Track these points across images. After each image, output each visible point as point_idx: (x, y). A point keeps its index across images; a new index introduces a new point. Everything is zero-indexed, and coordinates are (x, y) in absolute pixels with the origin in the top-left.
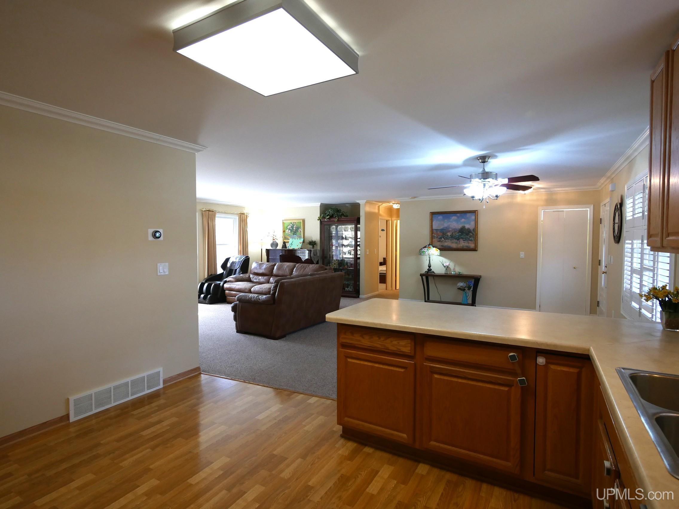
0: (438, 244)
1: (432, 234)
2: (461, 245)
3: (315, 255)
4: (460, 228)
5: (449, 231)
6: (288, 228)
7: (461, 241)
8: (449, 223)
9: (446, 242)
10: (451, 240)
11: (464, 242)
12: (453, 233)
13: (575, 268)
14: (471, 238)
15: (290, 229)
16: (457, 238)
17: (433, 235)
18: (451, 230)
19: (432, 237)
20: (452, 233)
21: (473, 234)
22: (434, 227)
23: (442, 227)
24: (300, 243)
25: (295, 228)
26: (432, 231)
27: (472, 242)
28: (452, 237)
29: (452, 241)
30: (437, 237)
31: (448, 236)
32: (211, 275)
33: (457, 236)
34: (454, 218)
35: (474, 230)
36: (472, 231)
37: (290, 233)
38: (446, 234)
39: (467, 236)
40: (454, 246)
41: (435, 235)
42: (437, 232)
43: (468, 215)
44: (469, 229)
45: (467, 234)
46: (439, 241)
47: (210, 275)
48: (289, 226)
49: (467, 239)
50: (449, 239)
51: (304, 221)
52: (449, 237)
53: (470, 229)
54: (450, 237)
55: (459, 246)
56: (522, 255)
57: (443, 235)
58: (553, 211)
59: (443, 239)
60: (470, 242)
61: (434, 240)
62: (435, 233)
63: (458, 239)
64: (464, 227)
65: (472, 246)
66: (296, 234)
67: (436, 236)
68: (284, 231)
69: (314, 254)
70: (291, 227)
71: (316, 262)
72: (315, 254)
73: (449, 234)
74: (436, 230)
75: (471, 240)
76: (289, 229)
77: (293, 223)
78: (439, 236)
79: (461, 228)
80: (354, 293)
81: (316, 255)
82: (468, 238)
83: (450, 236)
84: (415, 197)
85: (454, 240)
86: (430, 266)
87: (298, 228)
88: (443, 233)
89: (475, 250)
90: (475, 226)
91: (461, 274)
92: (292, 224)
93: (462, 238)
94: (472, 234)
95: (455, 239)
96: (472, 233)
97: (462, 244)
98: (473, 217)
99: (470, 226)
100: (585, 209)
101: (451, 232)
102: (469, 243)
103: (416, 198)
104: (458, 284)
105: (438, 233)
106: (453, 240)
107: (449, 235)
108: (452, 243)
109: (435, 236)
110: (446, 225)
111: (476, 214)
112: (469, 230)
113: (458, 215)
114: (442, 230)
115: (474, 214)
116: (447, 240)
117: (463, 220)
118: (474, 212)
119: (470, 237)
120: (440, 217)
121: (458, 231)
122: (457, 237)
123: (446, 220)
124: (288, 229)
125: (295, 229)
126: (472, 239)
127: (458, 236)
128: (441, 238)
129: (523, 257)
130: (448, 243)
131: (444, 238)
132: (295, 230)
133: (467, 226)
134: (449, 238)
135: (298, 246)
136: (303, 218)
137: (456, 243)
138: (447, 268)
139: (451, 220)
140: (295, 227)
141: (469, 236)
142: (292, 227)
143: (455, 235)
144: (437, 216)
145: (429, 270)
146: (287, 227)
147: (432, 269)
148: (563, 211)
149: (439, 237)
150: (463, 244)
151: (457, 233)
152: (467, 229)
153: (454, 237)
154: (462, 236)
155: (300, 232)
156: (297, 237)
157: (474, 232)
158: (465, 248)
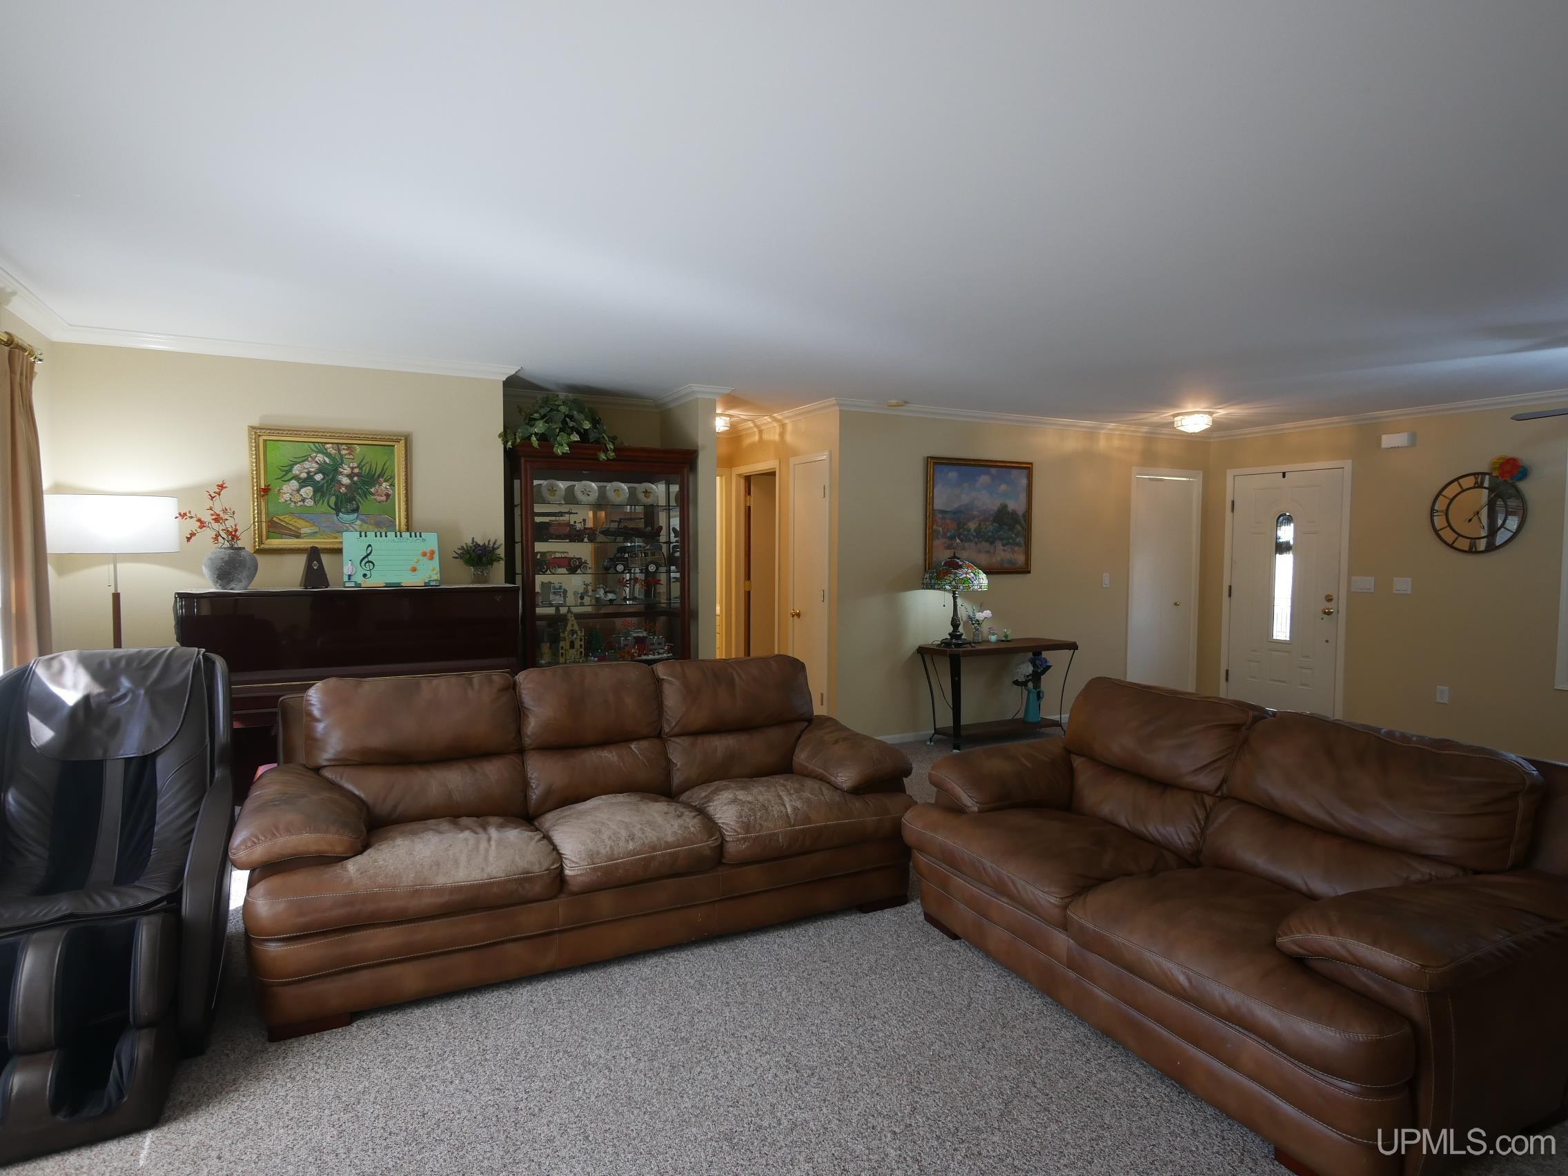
0: (947, 554)
1: (931, 524)
2: (999, 559)
4: (996, 509)
5: (973, 518)
6: (295, 471)
7: (999, 545)
8: (974, 494)
9: (964, 549)
10: (976, 543)
11: (1004, 550)
12: (982, 523)
13: (1176, 604)
14: (1018, 537)
15: (310, 478)
16: (989, 538)
17: (935, 527)
18: (976, 513)
19: (932, 535)
20: (980, 524)
21: (1023, 528)
22: (939, 503)
23: (955, 505)
24: (424, 554)
25: (350, 476)
26: (930, 514)
27: (1021, 549)
28: (980, 535)
29: (978, 546)
30: (944, 535)
31: (969, 530)
33: (989, 531)
34: (984, 479)
35: (1024, 516)
36: (1021, 518)
37: (310, 503)
38: (966, 527)
39: (1010, 532)
40: (983, 559)
41: (938, 528)
42: (944, 518)
43: (1015, 472)
44: (1014, 513)
45: (1011, 528)
46: (949, 548)
48: (307, 465)
49: (1010, 541)
50: (970, 541)
51: (407, 444)
52: (972, 535)
53: (1017, 512)
54: (974, 534)
55: (994, 561)
56: (1106, 578)
57: (959, 529)
58: (1151, 479)
59: (958, 541)
60: (1016, 549)
61: (935, 543)
62: (939, 521)
63: (991, 539)
64: (1004, 507)
65: (1020, 559)
66: (356, 510)
67: (941, 529)
68: (265, 492)
70: (320, 471)
73: (972, 526)
75: (1018, 544)
76: (307, 481)
77: (332, 451)
78: (948, 530)
79: (999, 510)
82: (1012, 538)
83: (975, 530)
85: (984, 543)
86: (957, 626)
87: (368, 479)
88: (959, 523)
89: (1025, 570)
90: (1029, 508)
91: (1007, 639)
92: (329, 455)
93: (1002, 539)
94: (1020, 528)
95: (986, 541)
96: (1021, 525)
97: (1000, 554)
98: (1024, 481)
99: (1016, 505)
100: (1191, 480)
101: (977, 521)
102: (1013, 552)
104: (1019, 670)
105: (948, 521)
106: (980, 542)
107: (972, 530)
108: (980, 552)
109: (939, 532)
110: (965, 499)
111: (1028, 473)
112: (1014, 516)
113: (993, 471)
114: (955, 512)
115: (1026, 472)
116: (967, 545)
117: (1003, 487)
118: (1027, 468)
119: (1017, 535)
120: (953, 475)
121: (992, 519)
122: (990, 534)
123: (966, 485)
124: (296, 478)
125: (346, 481)
126: (1020, 540)
127: (992, 532)
128: (952, 538)
129: (1107, 589)
130: (970, 553)
131: (962, 536)
132: (347, 486)
133: (1011, 505)
134: (972, 538)
135: (414, 570)
137: (988, 552)
139: (978, 485)
140: (347, 471)
141: (1015, 531)
142: (330, 471)
143: (986, 528)
144: (943, 469)
145: (956, 637)
146: (292, 466)
147: (962, 634)
148: (1165, 481)
149: (949, 534)
150: (1003, 554)
151: (989, 523)
152: (1010, 511)
153: (982, 534)
154: (1001, 533)
155: (384, 498)
156: (362, 520)
157: (1025, 521)
158: (1006, 565)
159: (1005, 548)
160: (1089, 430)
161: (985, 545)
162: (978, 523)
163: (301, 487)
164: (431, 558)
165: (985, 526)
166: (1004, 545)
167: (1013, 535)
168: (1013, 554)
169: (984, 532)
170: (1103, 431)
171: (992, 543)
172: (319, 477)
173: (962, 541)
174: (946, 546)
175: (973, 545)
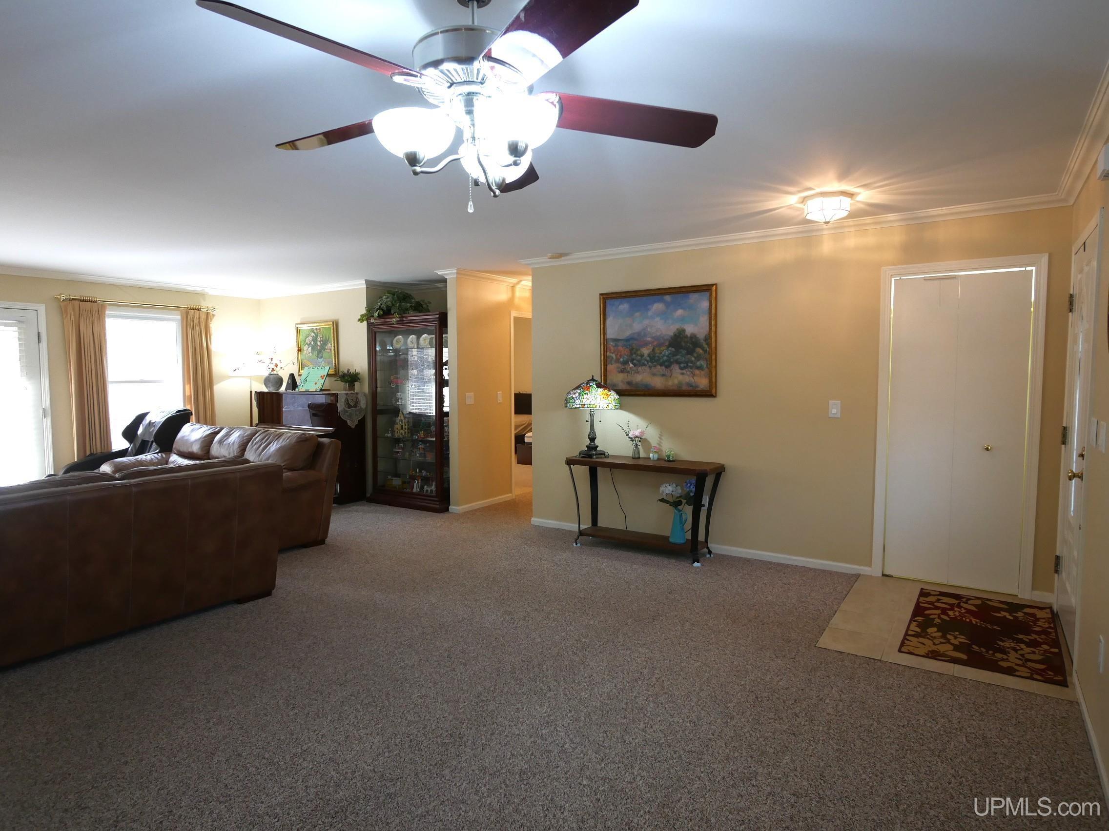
0: (619, 379)
1: (605, 351)
2: (676, 382)
3: (350, 406)
4: (672, 334)
5: (646, 344)
6: (307, 341)
7: (676, 368)
8: (646, 322)
9: (638, 373)
10: (650, 367)
11: (683, 374)
12: (657, 349)
13: (987, 449)
14: (698, 360)
15: (310, 343)
16: (664, 362)
17: (608, 354)
18: (649, 339)
19: (605, 361)
20: (653, 350)
21: (705, 351)
22: (610, 334)
23: (628, 333)
24: (321, 377)
25: (320, 342)
26: (605, 343)
27: (703, 373)
28: (653, 359)
29: (654, 370)
30: (617, 361)
31: (642, 356)
32: (91, 454)
33: (664, 356)
34: (658, 307)
35: (706, 339)
36: (702, 341)
37: (311, 354)
38: (639, 352)
39: (689, 356)
40: (658, 382)
41: (611, 354)
42: (616, 346)
43: (694, 297)
44: (693, 337)
45: (690, 352)
46: (622, 371)
47: (89, 456)
48: (309, 337)
49: (690, 364)
50: (644, 365)
51: (336, 325)
52: (646, 360)
53: (698, 336)
54: (648, 359)
55: (670, 383)
56: (835, 408)
57: (632, 354)
58: (926, 279)
59: (631, 365)
60: (697, 372)
61: (609, 367)
62: (612, 348)
63: (666, 363)
64: (684, 331)
65: (703, 383)
66: (322, 357)
67: (614, 356)
68: (299, 350)
69: (348, 404)
70: (313, 340)
71: (356, 423)
72: (352, 404)
73: (646, 351)
74: (616, 340)
75: (700, 368)
76: (310, 345)
77: (315, 331)
78: (621, 356)
79: (675, 335)
80: (437, 499)
81: (355, 406)
82: (692, 362)
83: (649, 355)
84: (560, 256)
85: (659, 367)
86: (592, 439)
87: (325, 342)
88: (631, 350)
89: (709, 393)
90: (711, 329)
91: (671, 458)
92: (314, 333)
93: (678, 362)
94: (701, 351)
95: (661, 365)
96: (703, 348)
97: (679, 377)
98: (705, 304)
99: (696, 328)
100: (1023, 269)
101: (650, 347)
102: (694, 375)
103: (563, 258)
104: (662, 489)
105: (620, 348)
106: (655, 366)
107: (646, 355)
108: (654, 375)
109: (613, 358)
110: (637, 327)
111: (711, 295)
112: (694, 340)
113: (668, 298)
114: (627, 340)
115: (708, 294)
116: (640, 369)
117: (680, 312)
118: (707, 289)
119: (698, 358)
120: (624, 306)
121: (667, 343)
122: (665, 358)
123: (637, 314)
124: (307, 344)
125: (319, 344)
126: (701, 363)
127: (667, 356)
128: (625, 363)
129: (836, 416)
130: (644, 377)
131: (635, 361)
132: (320, 346)
133: (690, 329)
134: (646, 362)
135: (316, 384)
136: (333, 317)
137: (663, 375)
138: (639, 440)
139: (650, 313)
140: (319, 340)
141: (695, 355)
142: (315, 339)
143: (661, 353)
144: (616, 302)
145: (592, 448)
146: (306, 339)
147: (597, 447)
148: (954, 277)
149: (621, 360)
150: (681, 377)
151: (664, 348)
152: (689, 336)
153: (657, 358)
154: (678, 357)
155: (329, 351)
156: (325, 362)
157: (707, 344)
158: (684, 388)
159: (684, 371)
160: (801, 235)
161: (660, 369)
162: (652, 348)
163: (309, 347)
164: (323, 378)
165: (659, 352)
166: (681, 369)
167: (693, 359)
168: (693, 378)
169: (658, 357)
170: (825, 232)
171: (667, 367)
172: (312, 343)
173: (635, 365)
174: (620, 370)
175: (647, 368)
